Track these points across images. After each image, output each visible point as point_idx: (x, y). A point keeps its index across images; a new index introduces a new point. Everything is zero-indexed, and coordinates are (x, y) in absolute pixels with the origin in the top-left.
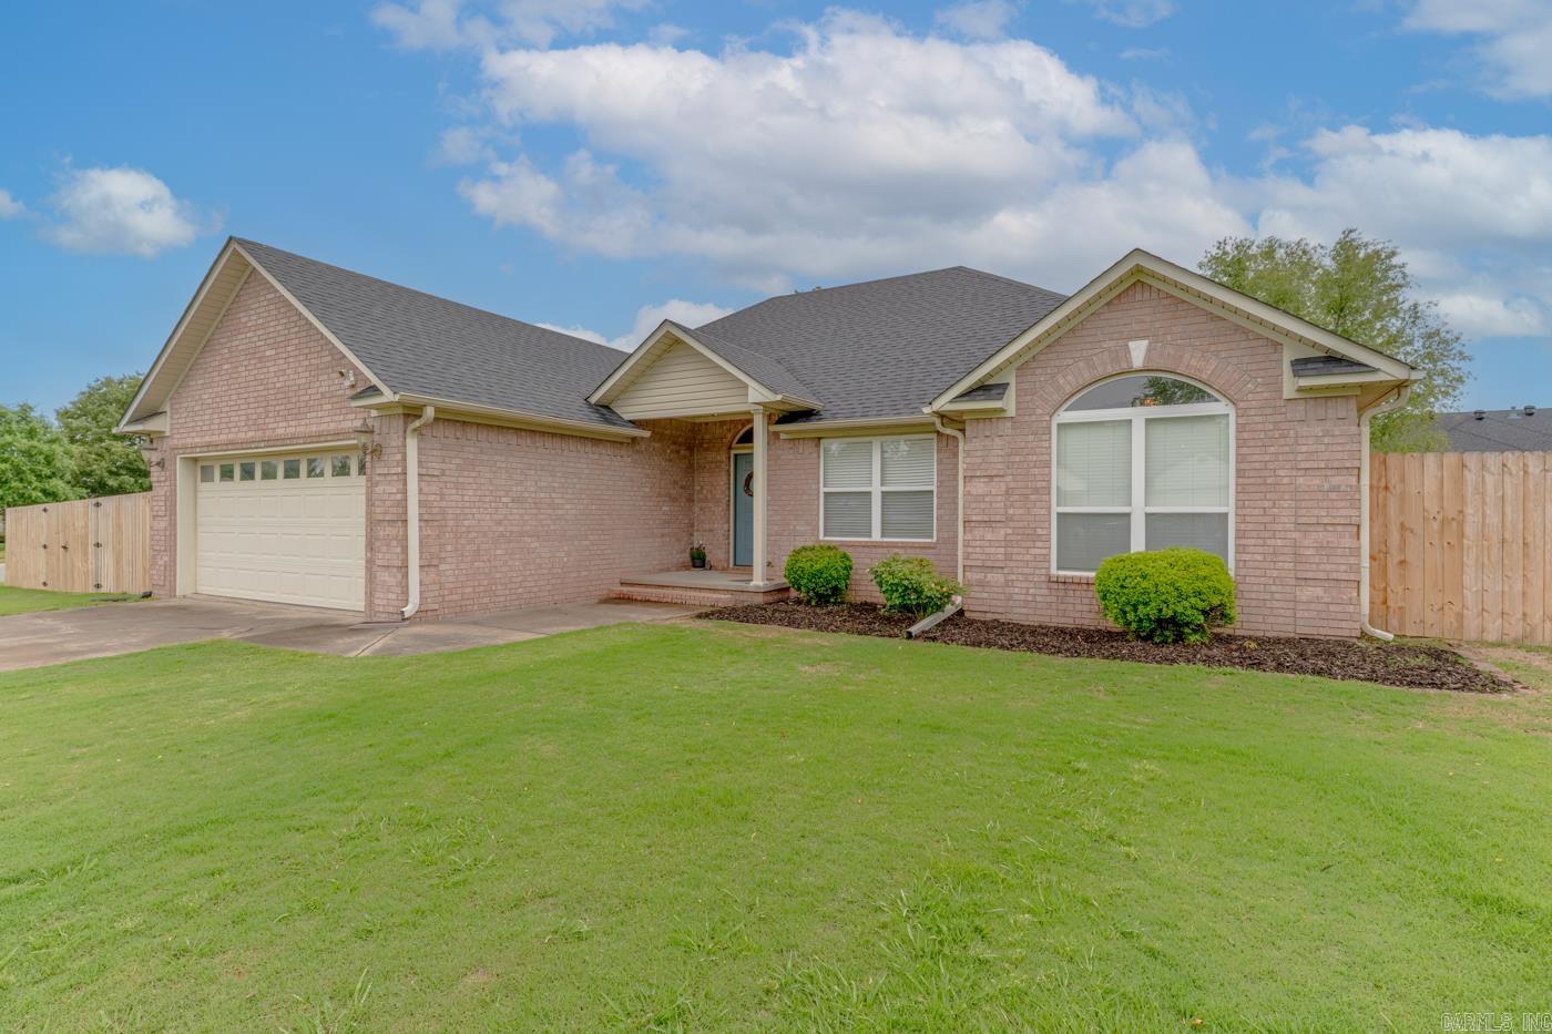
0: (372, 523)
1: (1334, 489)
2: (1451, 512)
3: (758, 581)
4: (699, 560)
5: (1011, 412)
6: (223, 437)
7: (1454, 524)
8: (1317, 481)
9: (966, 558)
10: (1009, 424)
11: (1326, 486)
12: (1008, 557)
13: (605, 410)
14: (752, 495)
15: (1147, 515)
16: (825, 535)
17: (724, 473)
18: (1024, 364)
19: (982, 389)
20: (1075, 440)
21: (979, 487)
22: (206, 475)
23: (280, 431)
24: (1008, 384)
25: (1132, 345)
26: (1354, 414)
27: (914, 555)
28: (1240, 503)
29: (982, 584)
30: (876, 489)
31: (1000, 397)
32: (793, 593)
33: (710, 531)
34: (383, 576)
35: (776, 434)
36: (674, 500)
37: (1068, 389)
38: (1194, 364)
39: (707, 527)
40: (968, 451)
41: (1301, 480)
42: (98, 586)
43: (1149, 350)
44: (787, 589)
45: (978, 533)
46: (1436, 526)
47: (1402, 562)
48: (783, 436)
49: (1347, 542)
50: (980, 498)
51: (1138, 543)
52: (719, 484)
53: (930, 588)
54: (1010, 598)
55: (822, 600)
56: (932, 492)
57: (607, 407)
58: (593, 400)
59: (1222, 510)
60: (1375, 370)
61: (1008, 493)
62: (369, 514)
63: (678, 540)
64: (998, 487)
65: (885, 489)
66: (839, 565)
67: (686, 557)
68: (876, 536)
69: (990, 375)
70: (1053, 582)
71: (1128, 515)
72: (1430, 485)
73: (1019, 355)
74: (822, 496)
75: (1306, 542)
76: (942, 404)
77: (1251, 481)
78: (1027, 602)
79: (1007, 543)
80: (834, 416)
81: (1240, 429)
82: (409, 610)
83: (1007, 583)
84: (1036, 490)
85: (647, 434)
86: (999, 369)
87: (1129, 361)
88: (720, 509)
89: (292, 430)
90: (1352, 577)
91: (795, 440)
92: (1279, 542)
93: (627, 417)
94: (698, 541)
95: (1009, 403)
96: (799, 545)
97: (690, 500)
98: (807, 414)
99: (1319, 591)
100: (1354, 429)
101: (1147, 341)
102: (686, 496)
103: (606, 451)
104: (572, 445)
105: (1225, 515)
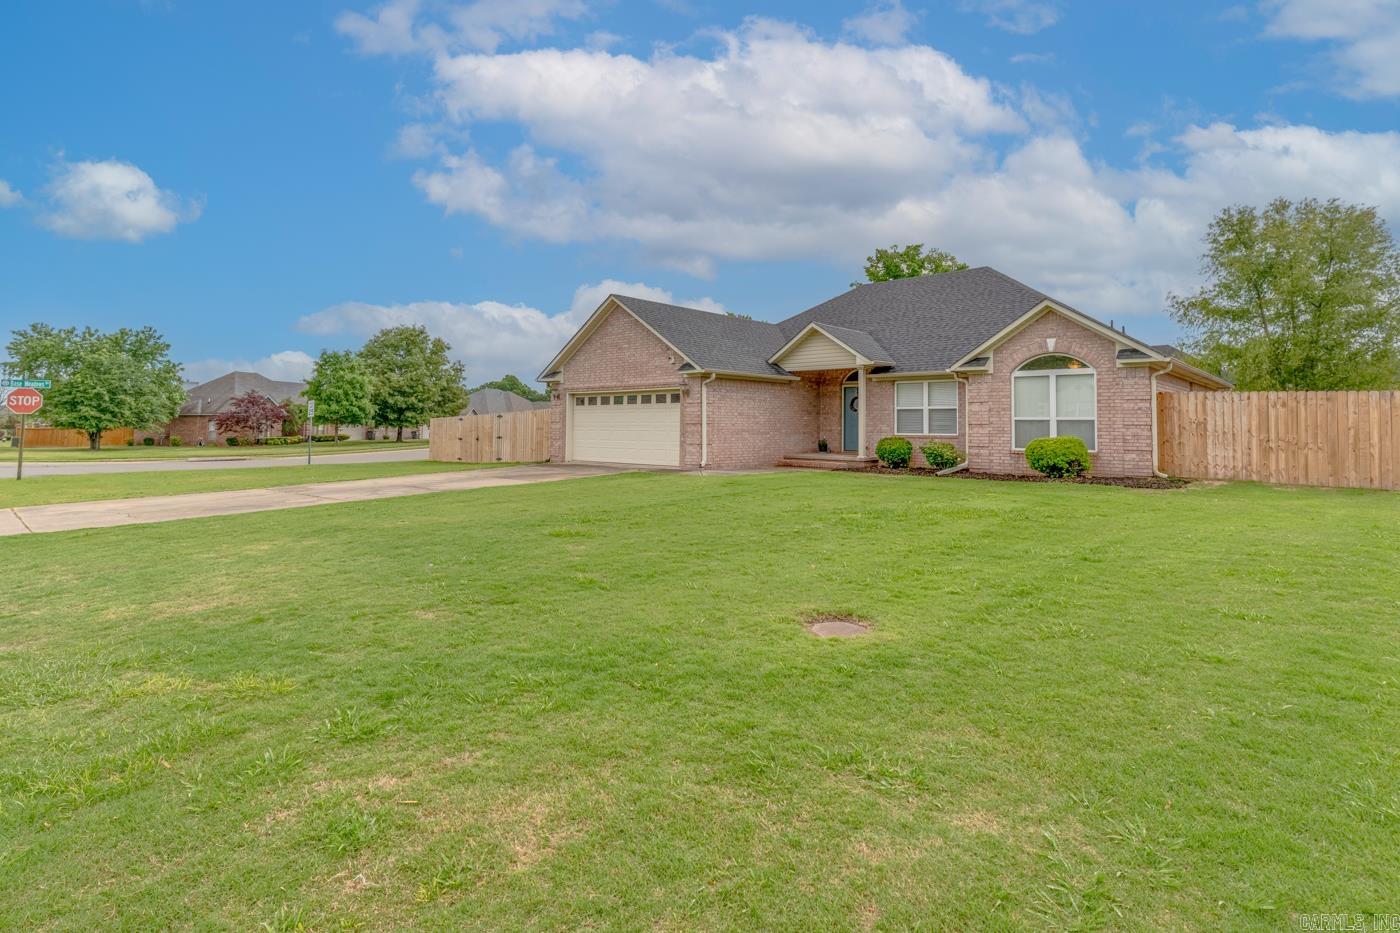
0: (684, 424)
1: (1140, 409)
2: (1202, 420)
3: (862, 455)
4: (823, 447)
5: (991, 371)
6: (597, 385)
7: (1202, 425)
8: (1132, 405)
9: (970, 442)
10: (990, 377)
11: (1136, 407)
12: (990, 442)
13: (776, 366)
14: (856, 410)
15: (1058, 421)
16: (898, 431)
17: (838, 398)
18: (998, 349)
19: (976, 360)
20: (1023, 384)
21: (976, 407)
22: (581, 402)
23: (631, 383)
24: (988, 358)
25: (1048, 340)
26: (1147, 375)
27: (946, 441)
28: (1099, 416)
29: (978, 455)
30: (926, 408)
31: (984, 365)
32: (881, 463)
33: (831, 431)
34: (689, 448)
35: (870, 379)
36: (810, 413)
37: (1018, 361)
38: (1077, 350)
39: (829, 428)
40: (971, 389)
41: (1125, 405)
42: (499, 459)
43: (1056, 343)
44: (877, 461)
45: (975, 430)
46: (1194, 426)
47: (1180, 443)
48: (874, 380)
49: (1146, 433)
50: (976, 413)
51: (1053, 434)
52: (836, 404)
53: (948, 454)
54: (991, 461)
55: (896, 465)
56: (955, 410)
57: (776, 365)
58: (770, 361)
59: (1092, 418)
60: (1150, 357)
61: (990, 410)
62: (682, 421)
63: (812, 436)
64: (985, 408)
65: (931, 408)
66: (905, 447)
67: (816, 446)
68: (926, 432)
69: (979, 354)
70: (1012, 453)
71: (1049, 421)
72: (1192, 408)
73: (994, 344)
74: (896, 412)
75: (1128, 433)
76: (956, 367)
77: (1104, 405)
78: (1000, 462)
79: (990, 435)
80: (902, 370)
81: (1099, 381)
82: (703, 463)
83: (990, 454)
84: (1004, 409)
85: (799, 379)
86: (984, 351)
87: (1047, 348)
88: (836, 419)
89: (638, 382)
90: (1148, 449)
91: (880, 382)
92: (1116, 433)
93: (787, 370)
94: (823, 436)
95: (990, 367)
96: (884, 437)
97: (818, 413)
98: (886, 369)
99: (1134, 456)
100: (1147, 382)
101: (1054, 340)
102: (816, 411)
103: (778, 388)
104: (763, 386)
105: (1093, 421)
